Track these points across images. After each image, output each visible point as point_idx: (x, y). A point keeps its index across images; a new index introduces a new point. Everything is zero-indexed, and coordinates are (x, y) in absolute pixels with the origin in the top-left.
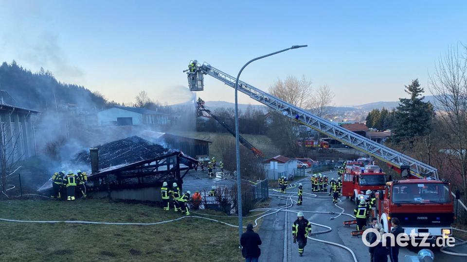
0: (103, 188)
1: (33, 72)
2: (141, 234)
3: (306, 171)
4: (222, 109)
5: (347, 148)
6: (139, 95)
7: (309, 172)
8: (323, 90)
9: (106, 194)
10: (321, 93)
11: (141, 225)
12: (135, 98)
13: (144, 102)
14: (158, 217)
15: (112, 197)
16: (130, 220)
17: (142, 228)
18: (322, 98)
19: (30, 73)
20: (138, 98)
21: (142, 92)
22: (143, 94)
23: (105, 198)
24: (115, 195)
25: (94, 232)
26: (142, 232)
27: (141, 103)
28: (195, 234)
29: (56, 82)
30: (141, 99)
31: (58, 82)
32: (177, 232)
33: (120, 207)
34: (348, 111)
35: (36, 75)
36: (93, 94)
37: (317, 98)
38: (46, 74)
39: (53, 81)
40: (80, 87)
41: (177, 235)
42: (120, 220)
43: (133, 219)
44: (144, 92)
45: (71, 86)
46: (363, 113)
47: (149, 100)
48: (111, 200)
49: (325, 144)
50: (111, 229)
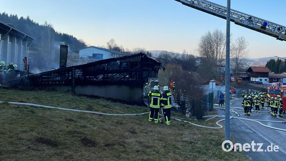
0: (68, 83)
1: (40, 24)
2: (100, 123)
3: (232, 95)
4: (166, 52)
5: (255, 83)
6: (109, 41)
7: (234, 96)
8: (240, 40)
9: (70, 88)
10: (239, 42)
11: (101, 115)
12: (107, 43)
13: (112, 47)
14: (120, 110)
15: (76, 92)
16: (90, 108)
17: (102, 117)
18: (239, 45)
19: (38, 24)
20: (108, 43)
21: (111, 40)
22: (112, 41)
23: (68, 91)
24: (79, 89)
25: (40, 115)
26: (102, 121)
27: (110, 47)
28: (162, 129)
29: (54, 31)
30: (110, 44)
31: (56, 31)
32: (141, 125)
33: (81, 98)
34: (249, 62)
35: (41, 26)
36: (78, 41)
37: (236, 45)
38: (48, 25)
39: (52, 30)
40: (70, 36)
41: (142, 128)
42: (78, 108)
43: (93, 109)
44: (113, 39)
45: (64, 35)
46: (259, 64)
47: (116, 45)
48: (74, 93)
49: (239, 80)
50: (63, 114)
